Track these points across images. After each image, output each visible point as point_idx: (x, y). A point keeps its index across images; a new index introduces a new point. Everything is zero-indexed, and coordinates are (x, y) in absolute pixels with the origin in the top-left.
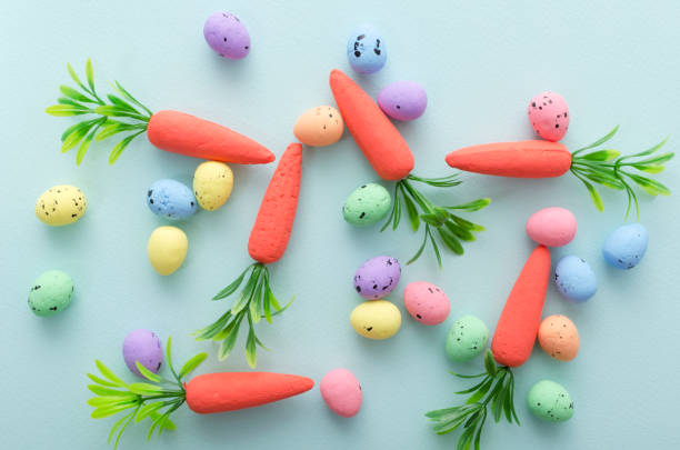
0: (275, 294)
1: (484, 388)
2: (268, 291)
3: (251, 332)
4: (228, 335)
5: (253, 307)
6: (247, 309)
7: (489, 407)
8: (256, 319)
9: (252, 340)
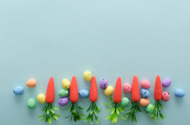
0: (98, 107)
1: (133, 107)
2: (96, 107)
3: (96, 116)
4: (91, 118)
5: (94, 112)
6: (93, 112)
7: (135, 111)
8: (96, 114)
9: (96, 118)
